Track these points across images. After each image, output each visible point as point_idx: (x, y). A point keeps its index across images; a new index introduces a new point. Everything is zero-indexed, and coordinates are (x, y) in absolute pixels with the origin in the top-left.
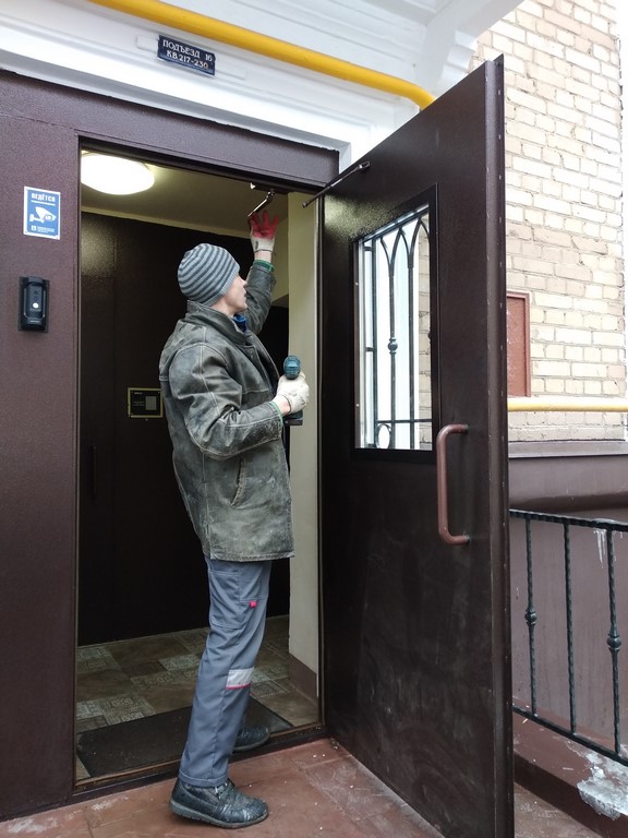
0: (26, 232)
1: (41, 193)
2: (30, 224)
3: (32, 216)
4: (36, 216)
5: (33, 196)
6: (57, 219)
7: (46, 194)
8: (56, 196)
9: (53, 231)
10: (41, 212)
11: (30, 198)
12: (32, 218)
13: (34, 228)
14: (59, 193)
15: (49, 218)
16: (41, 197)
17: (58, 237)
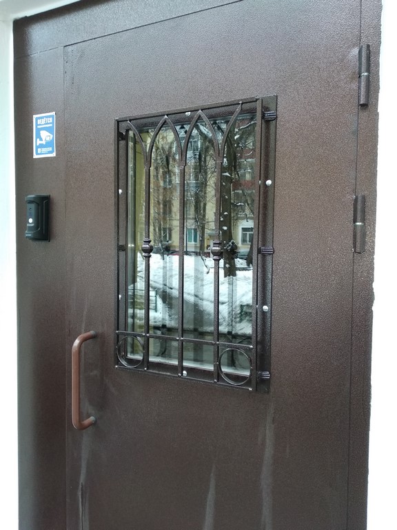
0: (35, 156)
1: (42, 118)
2: (37, 147)
3: (38, 140)
4: (41, 140)
5: (39, 122)
6: (53, 137)
7: (47, 117)
8: (52, 116)
9: (50, 149)
10: (44, 134)
11: (37, 125)
12: (39, 142)
13: (39, 150)
14: (53, 113)
15: (48, 139)
16: (43, 121)
17: (54, 155)
